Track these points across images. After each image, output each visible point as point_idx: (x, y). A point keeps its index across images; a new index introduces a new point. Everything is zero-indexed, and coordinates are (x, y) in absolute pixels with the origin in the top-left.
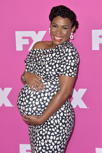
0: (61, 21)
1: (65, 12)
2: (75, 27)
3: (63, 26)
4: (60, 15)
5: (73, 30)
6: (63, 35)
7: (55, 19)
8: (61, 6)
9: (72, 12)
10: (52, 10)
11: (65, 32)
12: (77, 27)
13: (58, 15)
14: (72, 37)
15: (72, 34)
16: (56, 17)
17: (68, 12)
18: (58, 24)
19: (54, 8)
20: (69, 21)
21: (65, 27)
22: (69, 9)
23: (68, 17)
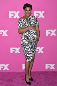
3: (29, 10)
23: (30, 7)
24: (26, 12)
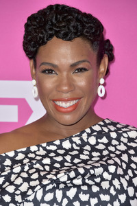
0: (63, 53)
1: (69, 21)
2: (106, 59)
3: (73, 66)
4: (57, 34)
5: (102, 69)
6: (78, 92)
7: (43, 50)
8: (51, 7)
9: (89, 16)
10: (27, 26)
11: (81, 81)
12: (111, 59)
13: (51, 36)
14: (101, 91)
15: (102, 81)
16: (44, 43)
17: (78, 20)
18: (56, 62)
19: (32, 19)
20: (88, 45)
21: (80, 66)
22: (78, 12)
23: (82, 35)
24: (50, 82)
